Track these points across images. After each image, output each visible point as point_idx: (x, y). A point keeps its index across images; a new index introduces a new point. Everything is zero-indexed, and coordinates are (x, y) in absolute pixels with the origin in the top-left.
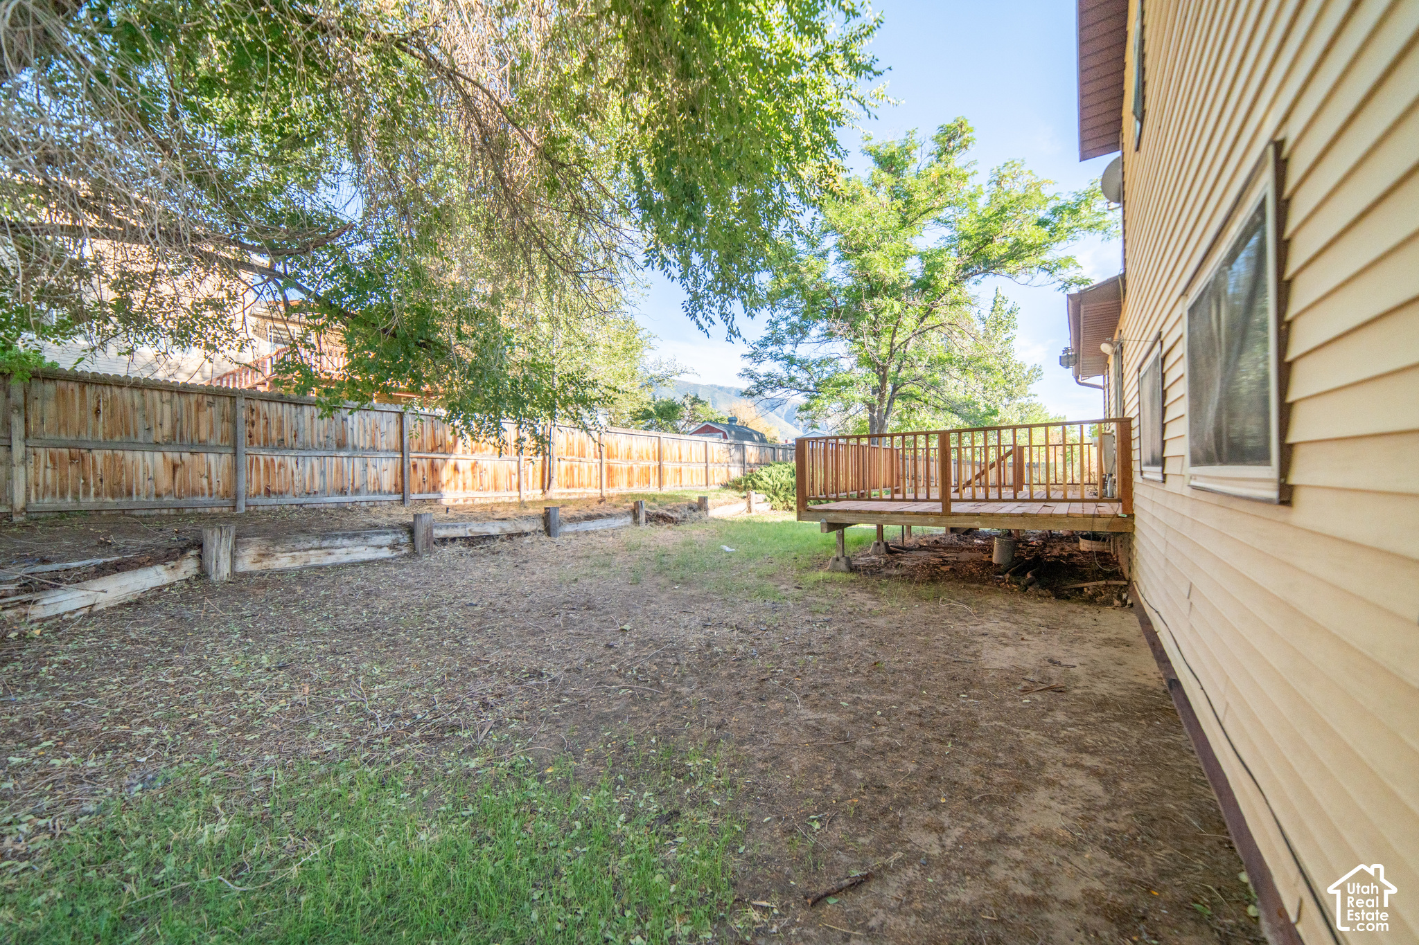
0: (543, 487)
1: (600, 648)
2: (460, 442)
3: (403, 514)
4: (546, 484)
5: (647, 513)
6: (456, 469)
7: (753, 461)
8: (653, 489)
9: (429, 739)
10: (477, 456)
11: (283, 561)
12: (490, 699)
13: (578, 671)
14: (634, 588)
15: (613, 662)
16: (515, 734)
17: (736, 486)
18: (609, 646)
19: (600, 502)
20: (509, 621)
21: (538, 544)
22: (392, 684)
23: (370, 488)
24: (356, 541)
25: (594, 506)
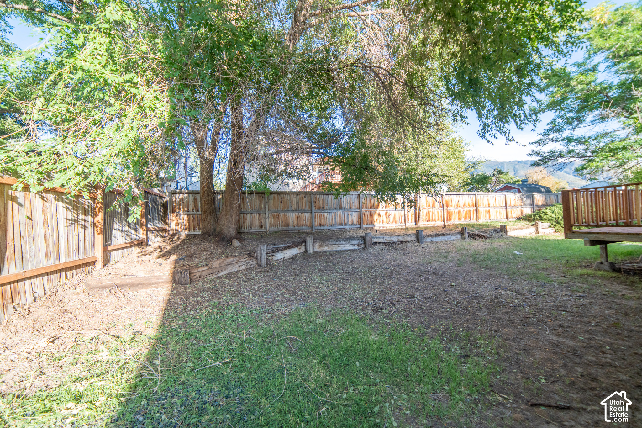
0: (415, 222)
1: (440, 291)
2: (380, 204)
3: (361, 233)
4: (417, 220)
5: (469, 233)
6: (379, 215)
7: (540, 203)
8: (473, 221)
9: (374, 310)
10: (387, 209)
11: (326, 248)
12: (394, 302)
13: (430, 298)
14: (459, 268)
15: (446, 297)
16: (403, 315)
17: (527, 218)
18: (444, 291)
19: (443, 228)
20: (401, 276)
21: (414, 246)
22: (361, 291)
23: (350, 223)
24: (347, 242)
25: (440, 230)
